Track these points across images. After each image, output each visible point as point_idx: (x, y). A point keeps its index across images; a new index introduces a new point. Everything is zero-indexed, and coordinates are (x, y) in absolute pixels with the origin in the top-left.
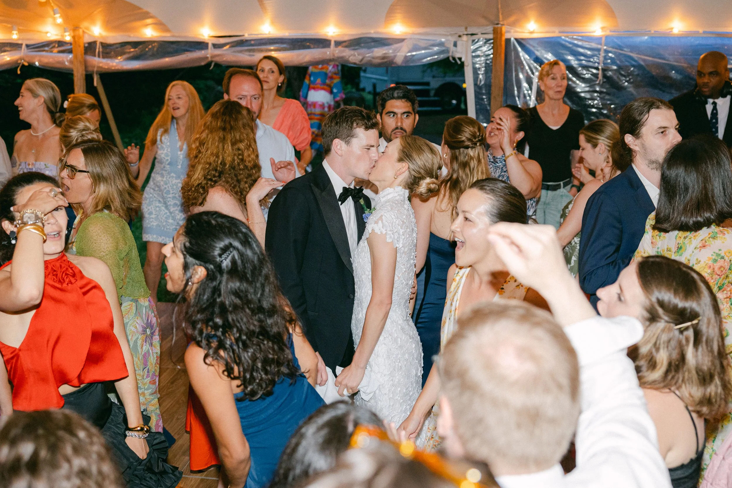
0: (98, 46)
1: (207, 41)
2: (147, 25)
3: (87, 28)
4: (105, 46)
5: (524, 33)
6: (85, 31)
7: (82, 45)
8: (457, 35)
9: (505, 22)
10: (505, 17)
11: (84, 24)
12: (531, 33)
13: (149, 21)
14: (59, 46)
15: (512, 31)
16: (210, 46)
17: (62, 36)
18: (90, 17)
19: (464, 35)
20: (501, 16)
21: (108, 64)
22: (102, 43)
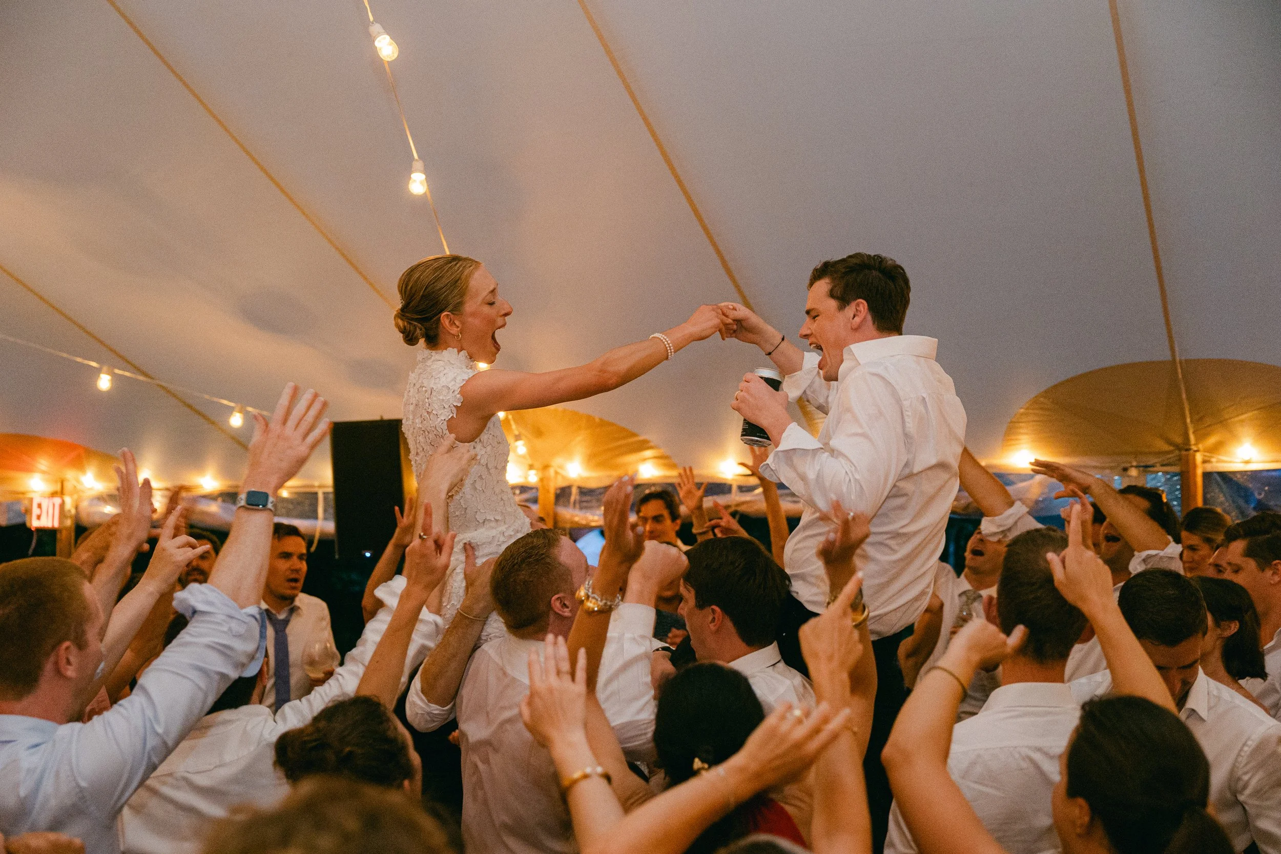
0: (574, 491)
1: (729, 482)
2: (645, 460)
3: (561, 467)
4: (584, 492)
5: (1234, 462)
6: (559, 471)
7: (552, 491)
8: (1120, 468)
9: (1201, 446)
10: (1200, 438)
11: (557, 461)
12: (1247, 462)
13: (648, 453)
14: (521, 493)
15: (1214, 460)
16: (734, 488)
17: (526, 478)
18: (565, 450)
19: (1132, 466)
20: (1192, 438)
21: (586, 519)
22: (579, 488)
